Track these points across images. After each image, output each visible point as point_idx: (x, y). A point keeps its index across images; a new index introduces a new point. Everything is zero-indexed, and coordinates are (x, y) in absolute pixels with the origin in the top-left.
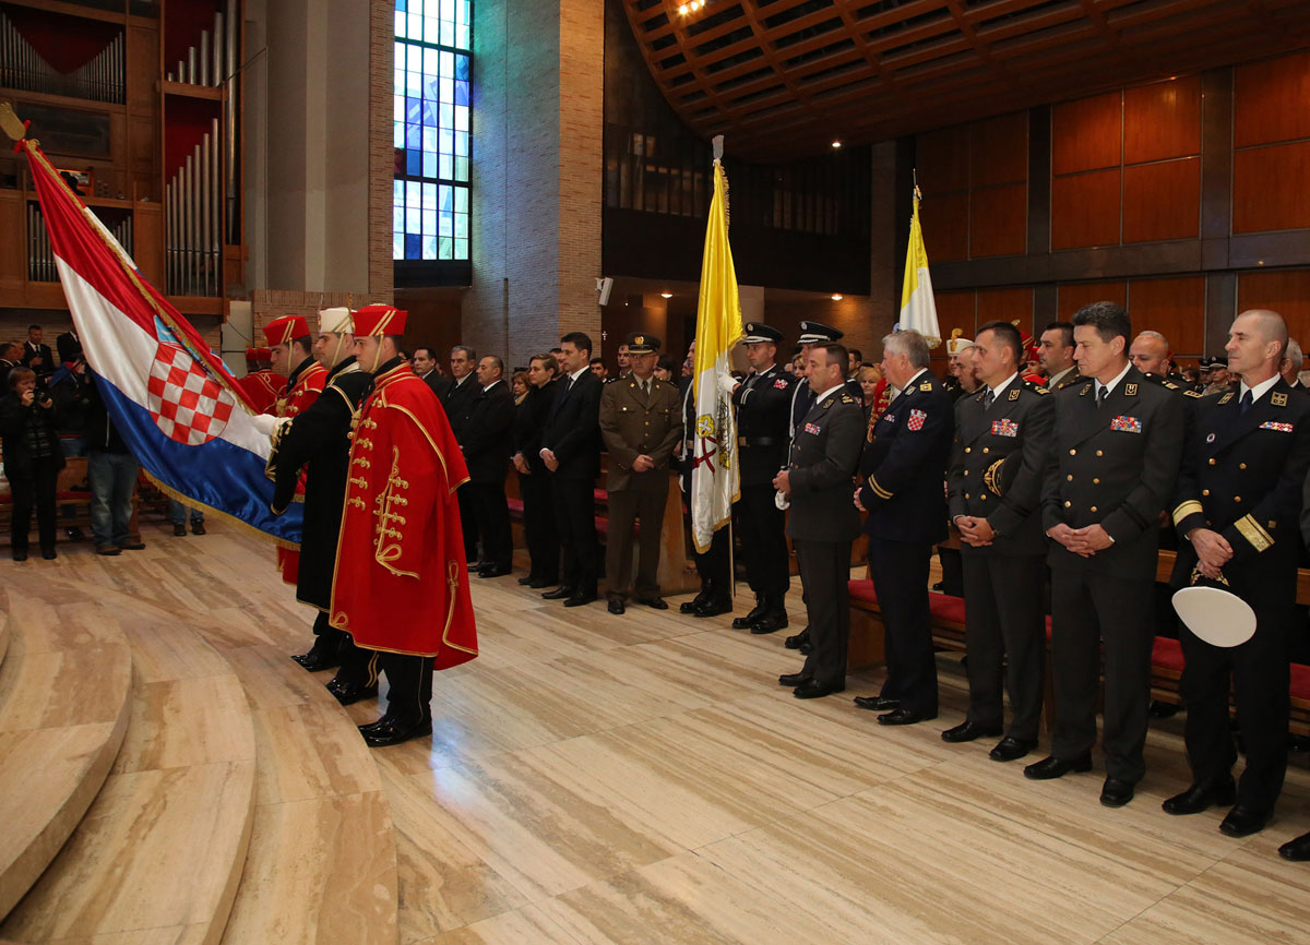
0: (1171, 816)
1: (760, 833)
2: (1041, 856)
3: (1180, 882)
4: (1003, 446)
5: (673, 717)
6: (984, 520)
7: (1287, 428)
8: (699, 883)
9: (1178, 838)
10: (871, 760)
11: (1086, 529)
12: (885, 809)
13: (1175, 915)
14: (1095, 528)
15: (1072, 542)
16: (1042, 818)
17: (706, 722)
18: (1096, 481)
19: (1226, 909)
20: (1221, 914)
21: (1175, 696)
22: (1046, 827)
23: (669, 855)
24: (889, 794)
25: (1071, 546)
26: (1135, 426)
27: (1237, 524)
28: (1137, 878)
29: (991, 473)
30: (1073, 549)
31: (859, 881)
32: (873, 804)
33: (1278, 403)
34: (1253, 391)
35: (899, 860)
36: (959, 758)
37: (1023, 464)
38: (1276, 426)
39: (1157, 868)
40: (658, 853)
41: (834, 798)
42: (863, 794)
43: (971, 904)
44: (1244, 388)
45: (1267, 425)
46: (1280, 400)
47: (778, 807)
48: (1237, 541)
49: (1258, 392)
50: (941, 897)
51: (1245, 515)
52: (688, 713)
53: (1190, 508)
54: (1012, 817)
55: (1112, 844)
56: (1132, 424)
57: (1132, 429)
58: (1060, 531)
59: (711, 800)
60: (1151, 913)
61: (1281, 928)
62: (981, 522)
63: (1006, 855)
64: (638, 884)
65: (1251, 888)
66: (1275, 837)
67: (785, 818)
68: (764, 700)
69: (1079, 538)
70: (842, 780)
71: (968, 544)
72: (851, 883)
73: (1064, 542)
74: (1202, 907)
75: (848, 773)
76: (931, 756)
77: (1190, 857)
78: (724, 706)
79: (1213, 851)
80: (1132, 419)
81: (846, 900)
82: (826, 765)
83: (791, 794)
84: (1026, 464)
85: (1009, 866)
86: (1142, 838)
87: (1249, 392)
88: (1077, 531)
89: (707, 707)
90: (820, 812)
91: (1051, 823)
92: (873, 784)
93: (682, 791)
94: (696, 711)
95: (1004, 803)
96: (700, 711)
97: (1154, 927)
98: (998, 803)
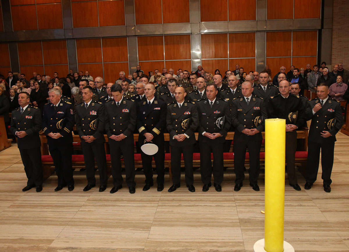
0: (145, 192)
1: (67, 226)
2: (130, 208)
3: (158, 203)
4: (93, 117)
5: (6, 210)
6: (92, 136)
7: (159, 109)
8: (68, 242)
9: (150, 195)
10: (74, 201)
11: (120, 135)
12: (89, 211)
13: (162, 209)
14: (122, 135)
15: (117, 139)
16: (122, 200)
17: (18, 208)
18: (121, 124)
19: (169, 204)
20: (168, 205)
21: (142, 166)
22: (125, 202)
23: (54, 240)
24: (87, 207)
25: (116, 140)
26: (127, 111)
27: (153, 130)
28: (150, 205)
29: (91, 124)
30: (117, 140)
31: (102, 226)
32: (85, 211)
33: (156, 103)
34: (150, 101)
35: (104, 219)
36: (92, 194)
37: (99, 121)
38: (157, 109)
39: (152, 202)
40: (50, 241)
41: (76, 213)
42: (80, 210)
43: (127, 221)
44: (148, 101)
45: (155, 109)
46: (156, 102)
47: (65, 220)
48: (154, 133)
49: (152, 101)
50: (120, 223)
51: (154, 128)
52: (9, 207)
53: (143, 128)
54: (117, 202)
55: (140, 200)
56: (127, 110)
57: (127, 112)
58: (113, 137)
59: (46, 225)
60: (158, 210)
61: (179, 204)
62: (92, 137)
63: (123, 210)
64: (54, 249)
65: (169, 199)
66: (166, 189)
67: (70, 221)
68: (26, 197)
69: (119, 137)
70: (72, 208)
71: (88, 142)
72: (100, 227)
73: (114, 139)
74: (165, 205)
75: (72, 206)
76: (87, 196)
77: (155, 198)
78: (16, 202)
79: (158, 195)
80: (127, 109)
81: (103, 231)
82: (64, 206)
83: (65, 216)
84: (100, 121)
85: (126, 212)
86: (145, 197)
87: (150, 102)
88: (118, 136)
89: (12, 204)
90: (75, 217)
91: (125, 201)
92: (81, 206)
93: (36, 226)
94: (10, 206)
95: (112, 200)
96: (11, 206)
97: (161, 212)
98: (111, 201)
